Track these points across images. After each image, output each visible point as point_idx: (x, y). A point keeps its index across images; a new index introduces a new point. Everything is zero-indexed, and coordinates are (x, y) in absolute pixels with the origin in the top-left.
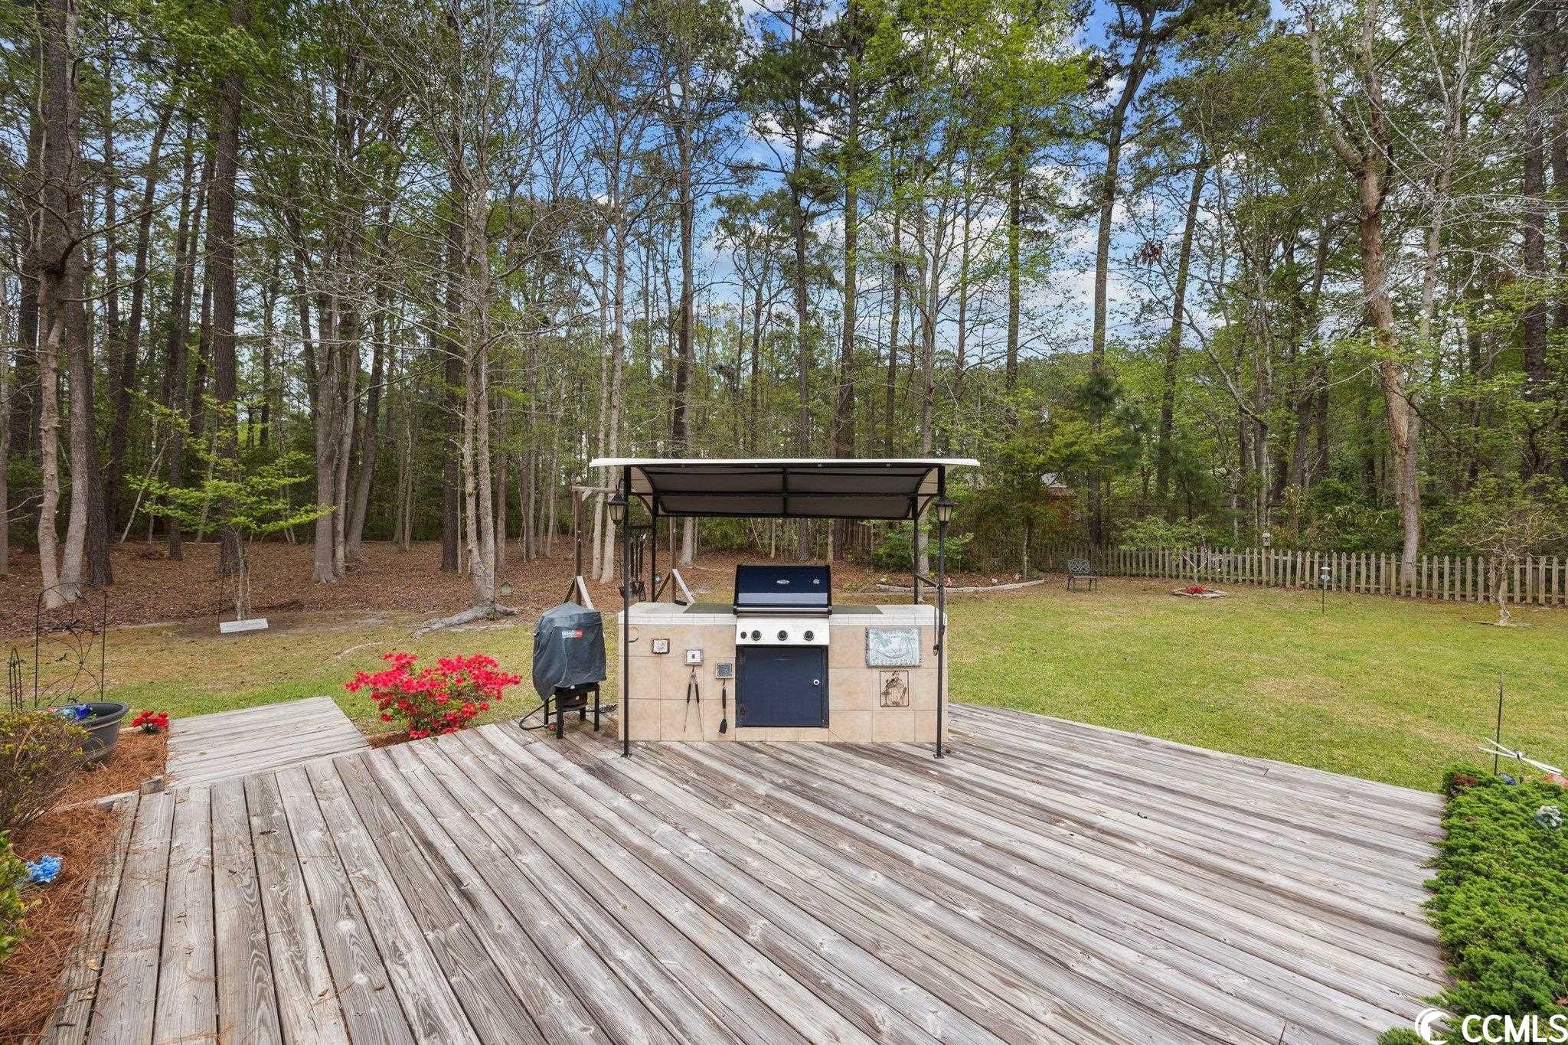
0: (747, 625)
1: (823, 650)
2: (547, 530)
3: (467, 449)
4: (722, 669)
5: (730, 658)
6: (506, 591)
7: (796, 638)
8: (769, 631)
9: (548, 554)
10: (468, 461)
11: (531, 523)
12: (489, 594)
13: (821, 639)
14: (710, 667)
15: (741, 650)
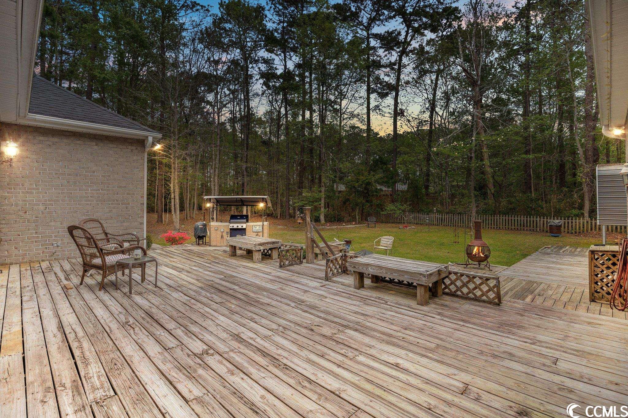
0: (232, 225)
1: (245, 229)
2: (194, 208)
3: (172, 185)
4: (227, 232)
5: (229, 231)
6: (183, 226)
7: (240, 227)
8: (235, 226)
9: (194, 217)
10: (172, 189)
11: (188, 206)
12: (178, 227)
13: (244, 227)
14: (225, 232)
15: (231, 229)
